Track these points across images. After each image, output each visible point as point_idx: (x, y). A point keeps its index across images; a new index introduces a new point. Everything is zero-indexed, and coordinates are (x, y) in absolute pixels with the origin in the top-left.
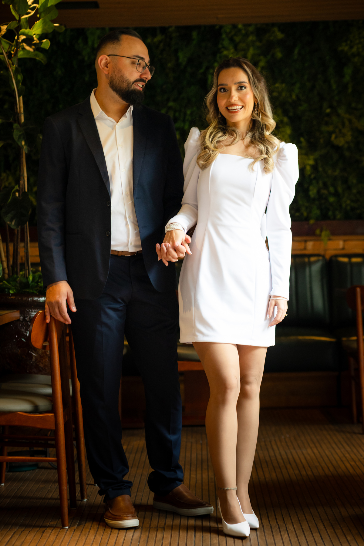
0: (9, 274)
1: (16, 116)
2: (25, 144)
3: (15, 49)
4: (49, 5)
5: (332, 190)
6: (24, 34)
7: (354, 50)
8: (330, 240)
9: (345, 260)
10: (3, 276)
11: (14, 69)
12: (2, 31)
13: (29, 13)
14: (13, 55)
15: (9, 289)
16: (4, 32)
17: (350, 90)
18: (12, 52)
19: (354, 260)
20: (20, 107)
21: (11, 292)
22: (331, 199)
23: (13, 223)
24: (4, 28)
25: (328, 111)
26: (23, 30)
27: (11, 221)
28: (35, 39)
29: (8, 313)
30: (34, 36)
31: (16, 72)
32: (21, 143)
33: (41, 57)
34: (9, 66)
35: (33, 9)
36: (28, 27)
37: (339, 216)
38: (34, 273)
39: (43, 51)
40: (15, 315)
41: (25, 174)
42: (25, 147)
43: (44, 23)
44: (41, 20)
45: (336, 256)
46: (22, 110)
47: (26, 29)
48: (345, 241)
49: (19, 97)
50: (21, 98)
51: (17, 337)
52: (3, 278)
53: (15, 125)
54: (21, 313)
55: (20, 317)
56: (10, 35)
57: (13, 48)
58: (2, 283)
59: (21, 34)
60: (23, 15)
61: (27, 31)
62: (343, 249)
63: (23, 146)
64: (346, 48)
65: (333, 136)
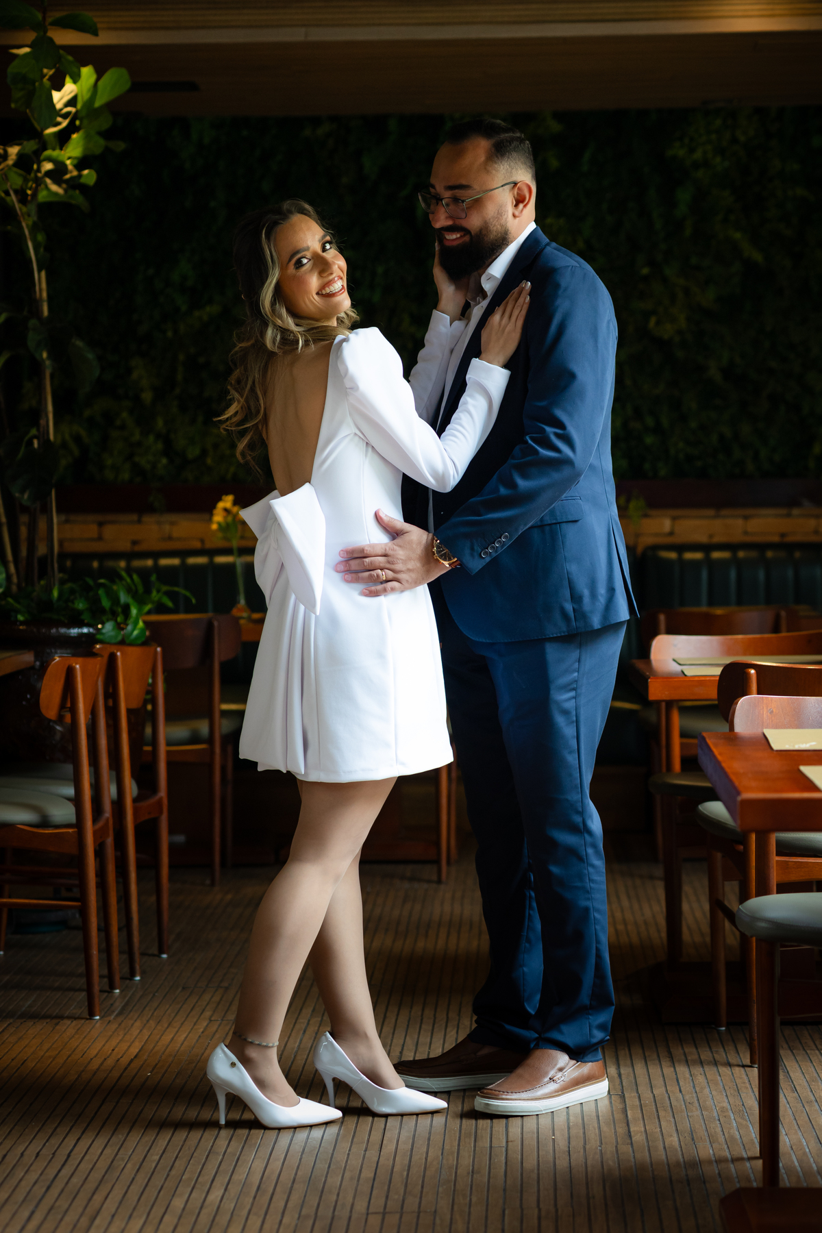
0: (19, 585)
1: (34, 304)
2: (49, 357)
3: (34, 185)
4: (97, 104)
5: (650, 421)
6: (49, 159)
7: (698, 155)
8: (646, 516)
9: (673, 555)
10: (8, 588)
11: (30, 223)
12: (10, 158)
13: (59, 124)
14: (29, 198)
15: (18, 612)
16: (12, 159)
17: (688, 232)
18: (29, 192)
19: (689, 556)
20: (41, 290)
21: (20, 618)
22: (649, 440)
23: (26, 496)
24: (14, 151)
25: (645, 271)
26: (48, 153)
27: (22, 492)
28: (70, 167)
29: (10, 656)
30: (68, 162)
31: (34, 229)
32: (41, 355)
33: (78, 199)
34: (22, 220)
35: (65, 116)
36: (58, 147)
37: (662, 473)
38: (62, 582)
39: (83, 188)
40: (28, 658)
41: (50, 408)
42: (48, 363)
43: (87, 138)
44: (81, 133)
45: (656, 548)
46: (45, 295)
47: (54, 149)
48: (674, 519)
49: (39, 271)
50: (43, 274)
51: (28, 696)
52: (7, 593)
53: (33, 322)
54: (37, 657)
55: (35, 662)
56: (25, 163)
57: (30, 184)
58: (3, 603)
59: (44, 160)
60: (47, 128)
61: (55, 153)
62: (671, 534)
63: (43, 361)
64: (681, 153)
65: (653, 321)
